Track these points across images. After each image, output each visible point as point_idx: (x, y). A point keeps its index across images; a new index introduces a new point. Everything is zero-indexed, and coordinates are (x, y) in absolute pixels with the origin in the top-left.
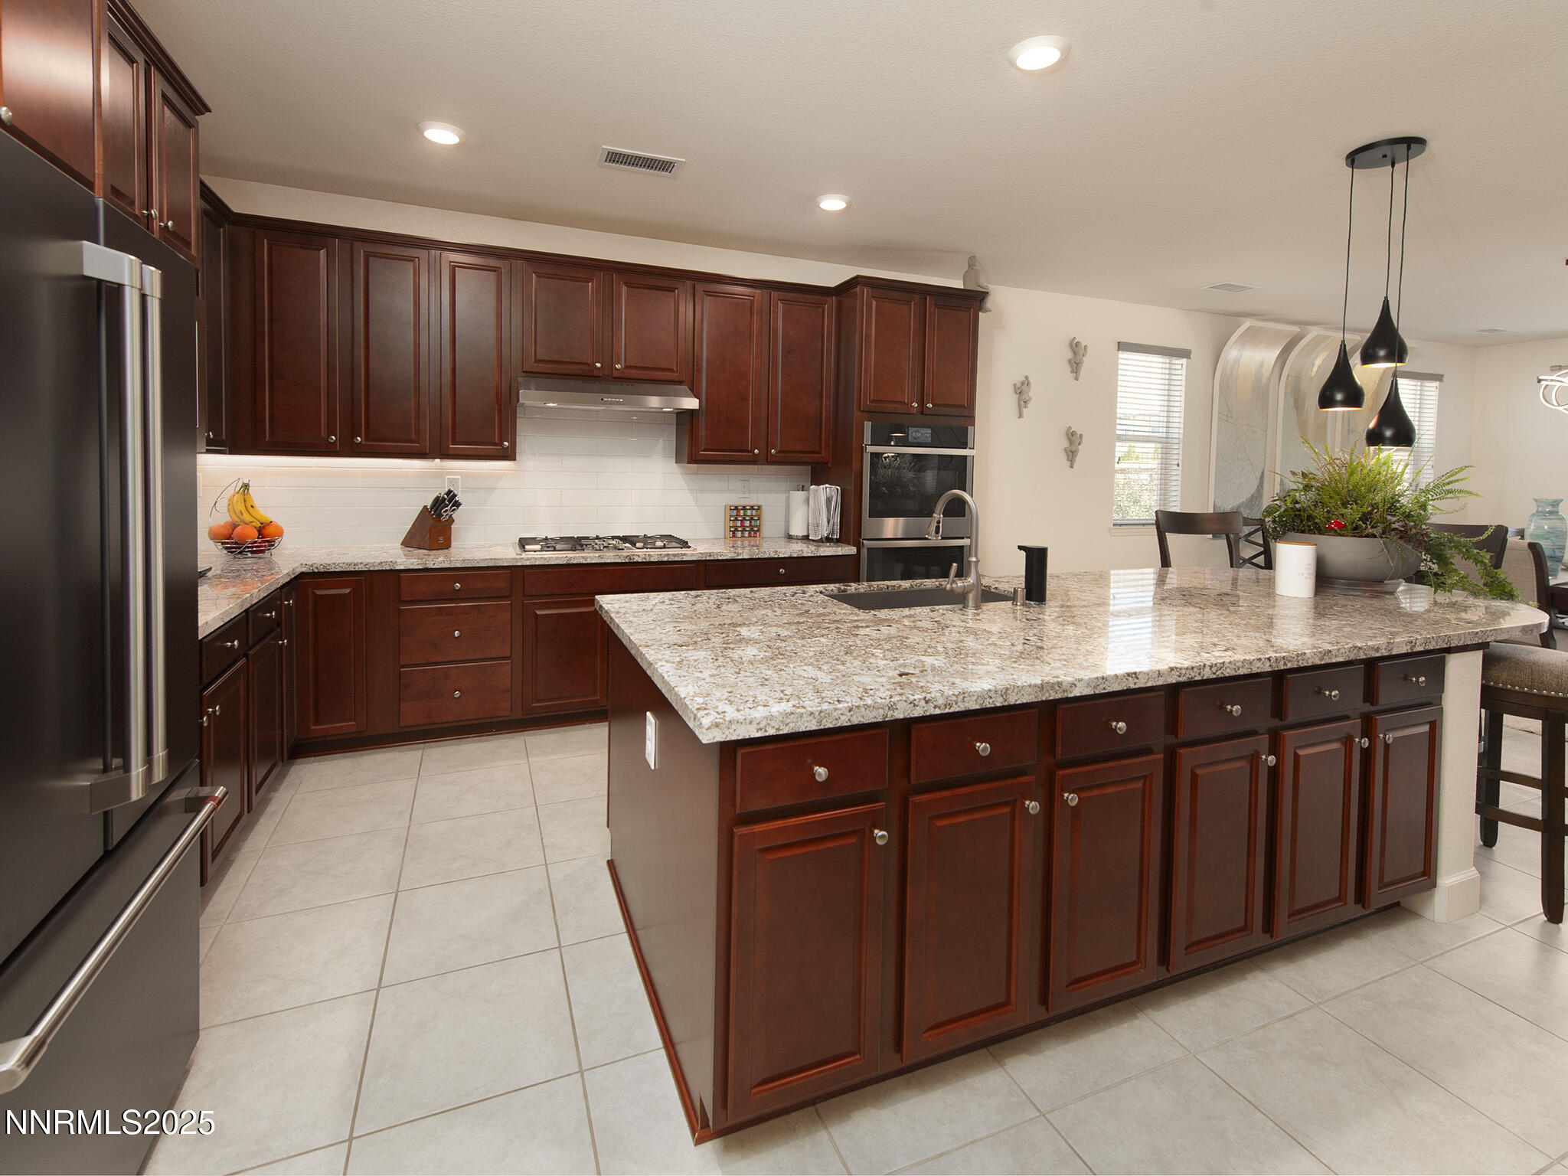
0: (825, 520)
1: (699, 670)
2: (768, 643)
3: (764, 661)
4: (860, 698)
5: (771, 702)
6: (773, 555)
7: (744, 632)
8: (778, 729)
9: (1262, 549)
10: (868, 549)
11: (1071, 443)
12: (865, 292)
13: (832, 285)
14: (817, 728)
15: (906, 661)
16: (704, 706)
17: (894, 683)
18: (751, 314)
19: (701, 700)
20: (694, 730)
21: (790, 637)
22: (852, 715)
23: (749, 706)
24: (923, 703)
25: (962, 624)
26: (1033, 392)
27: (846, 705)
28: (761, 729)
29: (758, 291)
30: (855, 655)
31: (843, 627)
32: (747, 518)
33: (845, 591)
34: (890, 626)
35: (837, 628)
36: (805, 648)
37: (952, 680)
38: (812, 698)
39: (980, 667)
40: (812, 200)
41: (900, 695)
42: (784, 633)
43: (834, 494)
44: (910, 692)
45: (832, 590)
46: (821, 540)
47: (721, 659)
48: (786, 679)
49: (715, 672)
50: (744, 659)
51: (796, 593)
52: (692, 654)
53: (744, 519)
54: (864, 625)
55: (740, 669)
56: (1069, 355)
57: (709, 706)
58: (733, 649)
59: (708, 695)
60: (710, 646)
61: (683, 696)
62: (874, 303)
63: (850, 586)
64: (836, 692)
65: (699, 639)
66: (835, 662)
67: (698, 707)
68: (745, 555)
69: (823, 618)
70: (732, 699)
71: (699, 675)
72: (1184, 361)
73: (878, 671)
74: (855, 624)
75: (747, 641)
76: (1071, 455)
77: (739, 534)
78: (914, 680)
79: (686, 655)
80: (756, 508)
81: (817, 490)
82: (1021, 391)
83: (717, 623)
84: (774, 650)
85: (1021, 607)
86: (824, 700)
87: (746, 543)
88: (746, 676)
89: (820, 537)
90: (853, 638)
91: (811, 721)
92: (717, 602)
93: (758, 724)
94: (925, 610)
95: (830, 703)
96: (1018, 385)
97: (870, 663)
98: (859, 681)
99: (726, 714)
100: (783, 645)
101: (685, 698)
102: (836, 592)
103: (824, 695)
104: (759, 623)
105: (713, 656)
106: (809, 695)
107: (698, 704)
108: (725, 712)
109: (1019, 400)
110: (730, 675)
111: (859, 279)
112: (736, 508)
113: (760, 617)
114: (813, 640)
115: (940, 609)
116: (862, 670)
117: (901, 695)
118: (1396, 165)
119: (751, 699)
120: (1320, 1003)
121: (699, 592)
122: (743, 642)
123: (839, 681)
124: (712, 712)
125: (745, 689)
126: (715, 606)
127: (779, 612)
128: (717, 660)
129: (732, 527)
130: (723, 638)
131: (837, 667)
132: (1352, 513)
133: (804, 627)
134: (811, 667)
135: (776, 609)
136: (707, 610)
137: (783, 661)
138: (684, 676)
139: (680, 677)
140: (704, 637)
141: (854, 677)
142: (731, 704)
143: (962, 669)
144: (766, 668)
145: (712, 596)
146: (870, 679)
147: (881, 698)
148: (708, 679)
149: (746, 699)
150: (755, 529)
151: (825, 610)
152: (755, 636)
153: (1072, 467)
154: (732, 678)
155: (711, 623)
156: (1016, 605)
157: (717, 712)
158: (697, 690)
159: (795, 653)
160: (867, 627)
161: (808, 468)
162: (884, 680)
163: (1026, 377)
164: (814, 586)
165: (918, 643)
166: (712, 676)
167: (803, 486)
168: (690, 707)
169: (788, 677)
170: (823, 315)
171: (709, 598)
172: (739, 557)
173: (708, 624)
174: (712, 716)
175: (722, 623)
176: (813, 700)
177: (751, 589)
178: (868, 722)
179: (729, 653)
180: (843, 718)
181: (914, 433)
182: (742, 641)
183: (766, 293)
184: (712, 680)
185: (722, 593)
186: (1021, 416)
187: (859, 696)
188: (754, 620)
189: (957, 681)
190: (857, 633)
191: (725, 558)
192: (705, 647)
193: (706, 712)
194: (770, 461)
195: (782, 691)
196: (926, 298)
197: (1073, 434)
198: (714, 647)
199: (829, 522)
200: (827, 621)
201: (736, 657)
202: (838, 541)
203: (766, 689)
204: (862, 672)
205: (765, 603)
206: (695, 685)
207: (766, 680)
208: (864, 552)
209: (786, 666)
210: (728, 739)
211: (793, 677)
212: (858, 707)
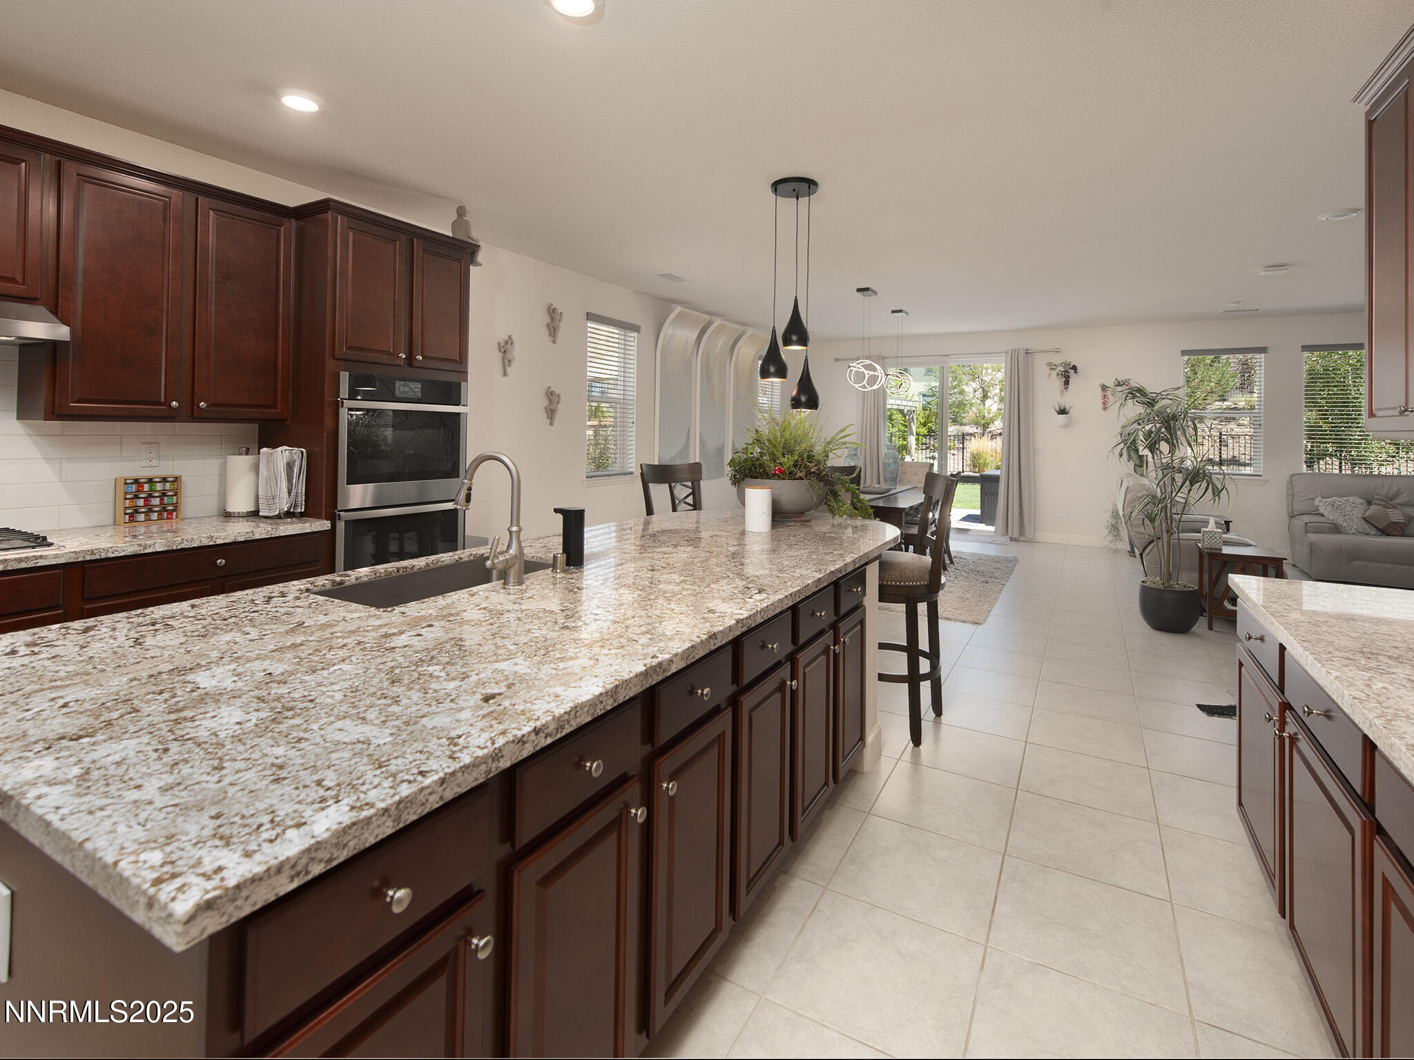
0: (285, 490)
1: (132, 783)
2: (257, 693)
3: (262, 729)
4: (450, 757)
5: (308, 813)
6: (206, 542)
7: (204, 680)
8: (330, 860)
9: (691, 491)
10: (345, 521)
11: (551, 402)
12: (339, 220)
13: (292, 205)
14: (394, 830)
15: (481, 676)
16: (167, 868)
17: (484, 716)
18: (165, 219)
19: (156, 857)
20: (147, 927)
21: (291, 673)
22: (444, 790)
23: (265, 836)
24: (533, 737)
25: (516, 607)
26: (517, 352)
27: (436, 777)
28: (298, 874)
29: (175, 191)
30: (406, 682)
31: (366, 640)
32: (157, 494)
33: (341, 583)
34: (431, 626)
35: (359, 643)
36: (323, 689)
37: (552, 690)
38: (376, 781)
39: (571, 663)
40: (270, 91)
41: (502, 733)
42: (278, 669)
43: (297, 458)
44: (514, 726)
45: (323, 585)
46: (279, 517)
47: (174, 747)
48: (317, 755)
49: (170, 779)
50: (222, 735)
51: (270, 598)
52: (107, 752)
53: (150, 496)
54: (395, 631)
55: (221, 759)
56: (547, 319)
57: (181, 866)
58: (193, 719)
59: (170, 838)
60: (145, 721)
61: (109, 859)
62: (351, 234)
63: (348, 576)
64: (411, 758)
65: (115, 715)
66: (383, 701)
67: (155, 875)
68: (158, 544)
69: (329, 630)
70: (225, 830)
71: (134, 795)
72: (635, 334)
73: (452, 701)
74: (383, 631)
75: (216, 697)
76: (551, 413)
77: (141, 517)
78: (506, 703)
79: (95, 756)
80: (170, 479)
81: (271, 454)
82: (505, 348)
83: (145, 674)
84: (273, 705)
85: (563, 575)
86: (399, 779)
87: (154, 528)
88: (237, 772)
89: (277, 512)
90: (391, 655)
91: (384, 823)
92: (133, 634)
93: (293, 867)
94: (462, 596)
95: (410, 782)
96: (502, 344)
97: (435, 691)
98: (434, 727)
99: (225, 873)
100: (283, 690)
101: (116, 864)
102: (329, 586)
103: (393, 768)
104: (227, 659)
105: (155, 743)
106: (369, 776)
107: (152, 868)
108: (220, 869)
109: (503, 359)
110: (205, 778)
111: (331, 203)
112: (136, 481)
113: (225, 647)
114: (332, 669)
115: (478, 591)
116: (430, 706)
117: (504, 733)
118: (800, 199)
119: (266, 819)
120: (827, 884)
121: (91, 622)
122: (208, 700)
123: (404, 736)
124: (191, 878)
125: (245, 800)
126: (131, 642)
127: (254, 633)
128: (166, 750)
129: (129, 508)
130: (166, 700)
131: (389, 709)
132: (787, 461)
133: (307, 652)
134: (348, 722)
135: (248, 629)
136: (115, 653)
137: (297, 721)
138: (102, 809)
139: (91, 813)
140: (124, 709)
141: (424, 721)
142: (228, 844)
143: (554, 672)
144: (271, 742)
145: (119, 625)
146: (448, 720)
147: (479, 747)
148: (160, 801)
149: (254, 822)
150: (171, 508)
151: (328, 618)
152: (228, 683)
153: (551, 424)
154: (211, 783)
155: (131, 676)
156: (556, 572)
157: (204, 875)
158: (140, 833)
159: (311, 701)
160: (402, 633)
161: (254, 427)
162: (466, 715)
163: (510, 337)
164: (295, 582)
165: (480, 645)
166: (165, 789)
167: (248, 449)
168: (135, 881)
169: (319, 750)
170: (278, 240)
171: (114, 629)
172: (147, 551)
173: (125, 679)
174: (194, 888)
175: (155, 672)
176: (379, 784)
177: (192, 602)
178: (466, 790)
179: (187, 729)
180: (432, 798)
181: (401, 388)
182: (205, 699)
183: (190, 198)
184: (167, 799)
185: (138, 616)
186: (505, 374)
187: (448, 753)
188: (215, 654)
189: (559, 690)
190: (392, 645)
191: (122, 554)
192: (132, 728)
193: (177, 883)
194: (195, 416)
195: (319, 783)
196: (413, 241)
197: (552, 393)
198: (152, 725)
199: (290, 493)
200: (339, 634)
201: (203, 734)
202: (302, 515)
203: (287, 788)
204: (430, 709)
205: (225, 622)
206: (133, 823)
207: (281, 767)
208: (341, 526)
209: (306, 730)
210: (234, 920)
211: (325, 748)
212: (453, 774)
